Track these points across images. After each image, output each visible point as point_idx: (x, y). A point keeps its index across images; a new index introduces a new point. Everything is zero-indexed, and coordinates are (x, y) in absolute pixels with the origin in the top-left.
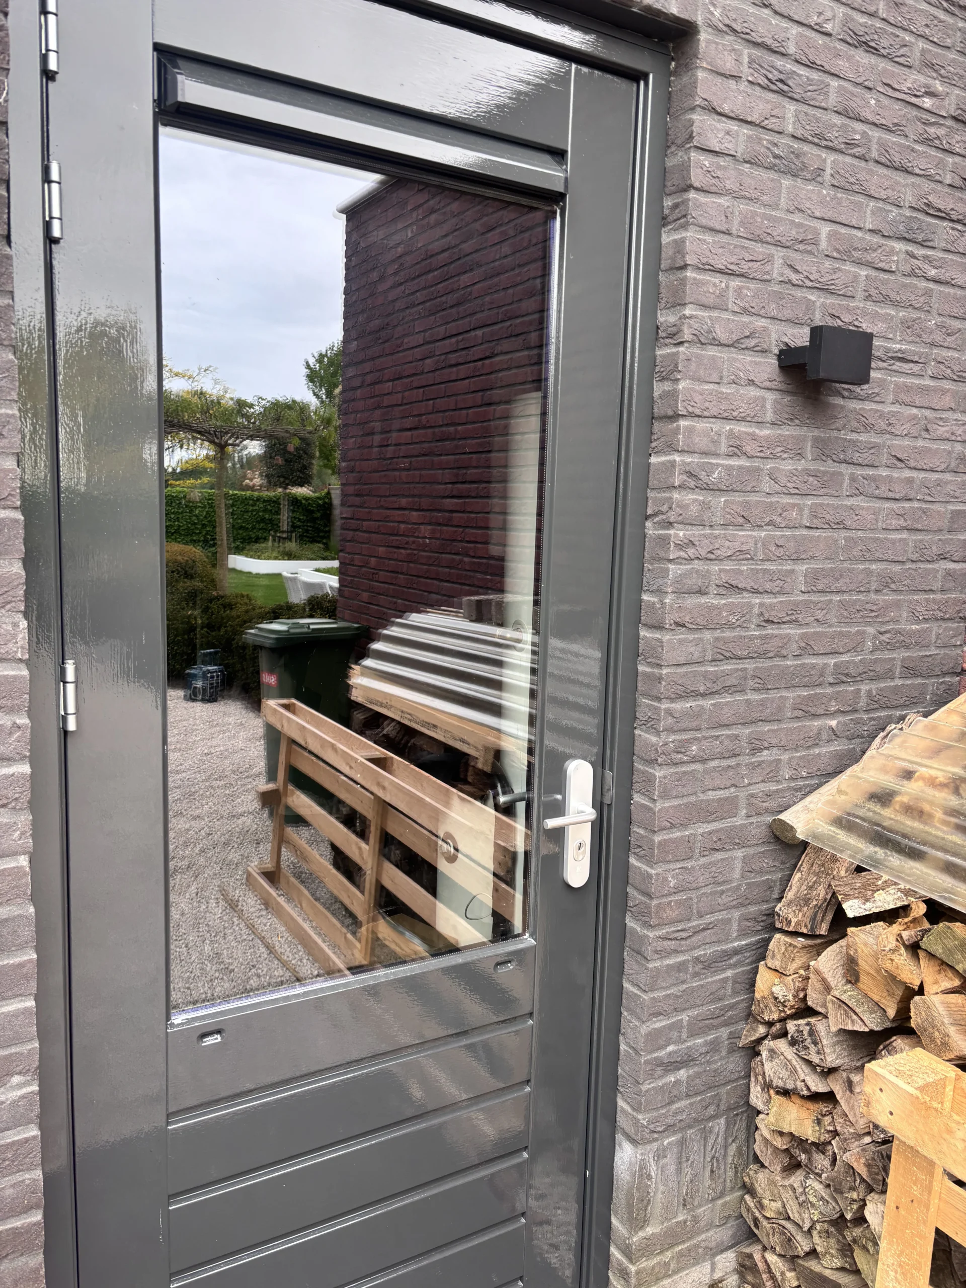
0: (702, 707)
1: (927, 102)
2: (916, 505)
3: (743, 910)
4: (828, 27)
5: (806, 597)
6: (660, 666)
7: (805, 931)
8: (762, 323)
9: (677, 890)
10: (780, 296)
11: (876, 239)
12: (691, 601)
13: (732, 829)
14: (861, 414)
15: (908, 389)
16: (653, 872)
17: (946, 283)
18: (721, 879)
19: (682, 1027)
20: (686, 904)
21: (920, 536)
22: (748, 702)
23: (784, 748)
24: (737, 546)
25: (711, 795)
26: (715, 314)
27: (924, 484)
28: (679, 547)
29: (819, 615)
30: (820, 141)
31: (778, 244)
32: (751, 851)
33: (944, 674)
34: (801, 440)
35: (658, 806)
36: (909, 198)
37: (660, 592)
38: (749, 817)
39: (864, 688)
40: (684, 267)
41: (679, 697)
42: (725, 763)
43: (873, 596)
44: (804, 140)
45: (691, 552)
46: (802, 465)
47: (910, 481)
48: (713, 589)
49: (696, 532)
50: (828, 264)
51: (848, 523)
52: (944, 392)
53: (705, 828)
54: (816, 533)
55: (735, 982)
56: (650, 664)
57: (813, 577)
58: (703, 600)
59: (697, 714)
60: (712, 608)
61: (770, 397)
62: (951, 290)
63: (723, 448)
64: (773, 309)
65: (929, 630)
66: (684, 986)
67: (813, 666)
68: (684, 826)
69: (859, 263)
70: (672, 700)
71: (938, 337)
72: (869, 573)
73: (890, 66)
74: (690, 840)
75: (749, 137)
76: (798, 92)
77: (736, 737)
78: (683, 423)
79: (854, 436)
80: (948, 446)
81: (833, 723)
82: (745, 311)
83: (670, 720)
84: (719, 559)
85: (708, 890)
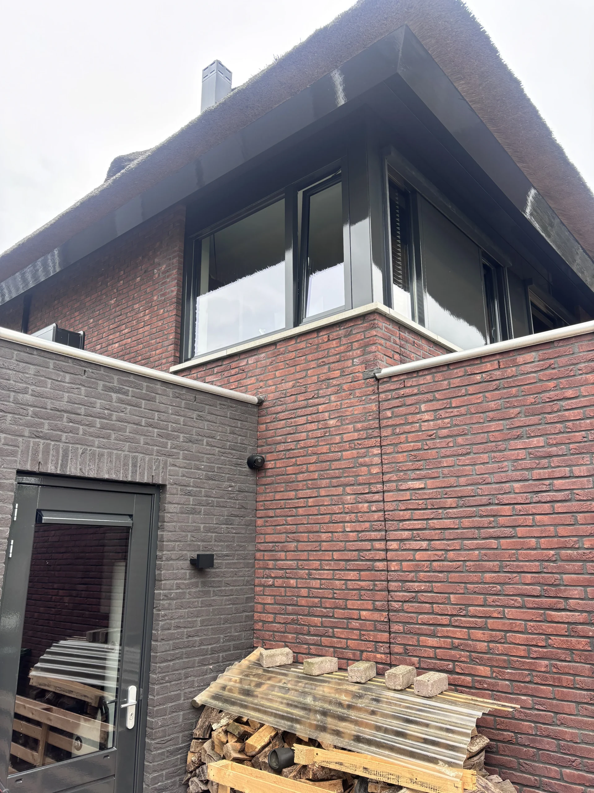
0: (169, 665)
1: (230, 489)
2: (234, 596)
3: (183, 733)
4: (201, 477)
5: (201, 628)
6: (157, 653)
7: (201, 737)
8: (185, 552)
9: (161, 726)
10: (190, 545)
11: (217, 526)
12: (166, 632)
13: (179, 704)
14: (215, 572)
15: (229, 564)
16: (154, 720)
17: (238, 533)
18: (175, 722)
19: (163, 776)
20: (164, 731)
21: (236, 606)
22: (184, 662)
23: (195, 676)
24: (179, 614)
25: (172, 693)
26: (172, 552)
27: (236, 590)
28: (163, 616)
29: (205, 633)
30: (200, 504)
31: (189, 532)
32: (185, 712)
33: (248, 648)
34: (197, 582)
35: (156, 698)
36: (226, 513)
37: (157, 630)
38: (184, 700)
39: (221, 655)
40: (163, 541)
41: (162, 662)
42: (177, 682)
43: (222, 626)
44: (196, 505)
45: (166, 618)
46: (198, 589)
47: (232, 590)
48: (172, 628)
49: (167, 612)
50: (203, 534)
51: (213, 604)
52: (241, 563)
53: (170, 705)
54: (203, 608)
55: (181, 760)
56: (155, 653)
57: (202, 622)
58: (169, 631)
59: (167, 667)
60: (173, 633)
61: (188, 572)
62: (241, 535)
63: (175, 588)
64: (188, 549)
65: (242, 634)
66: (163, 761)
67: (204, 649)
68: (164, 704)
69: (213, 532)
70: (160, 663)
71: (237, 548)
72: (221, 618)
73: (219, 482)
74: (165, 709)
75: (180, 507)
76: (194, 494)
77: (180, 673)
78: (163, 582)
79: (213, 579)
80: (243, 578)
81: (211, 667)
82: (180, 550)
83: (160, 670)
84: (174, 619)
85: (171, 726)
